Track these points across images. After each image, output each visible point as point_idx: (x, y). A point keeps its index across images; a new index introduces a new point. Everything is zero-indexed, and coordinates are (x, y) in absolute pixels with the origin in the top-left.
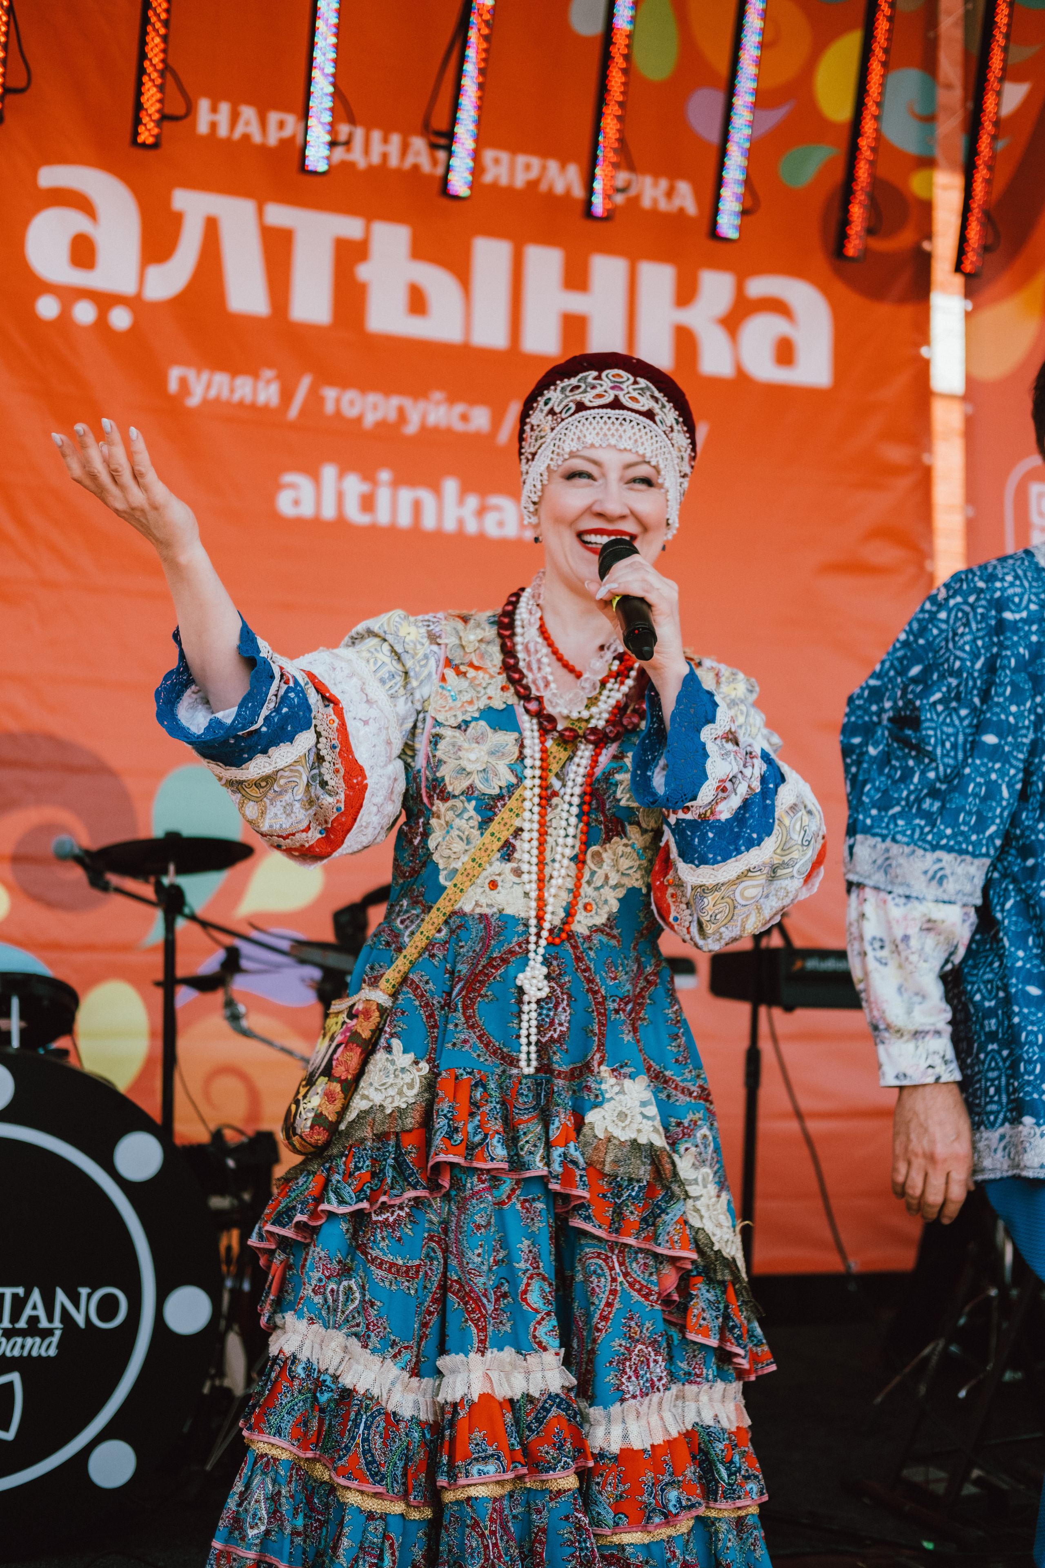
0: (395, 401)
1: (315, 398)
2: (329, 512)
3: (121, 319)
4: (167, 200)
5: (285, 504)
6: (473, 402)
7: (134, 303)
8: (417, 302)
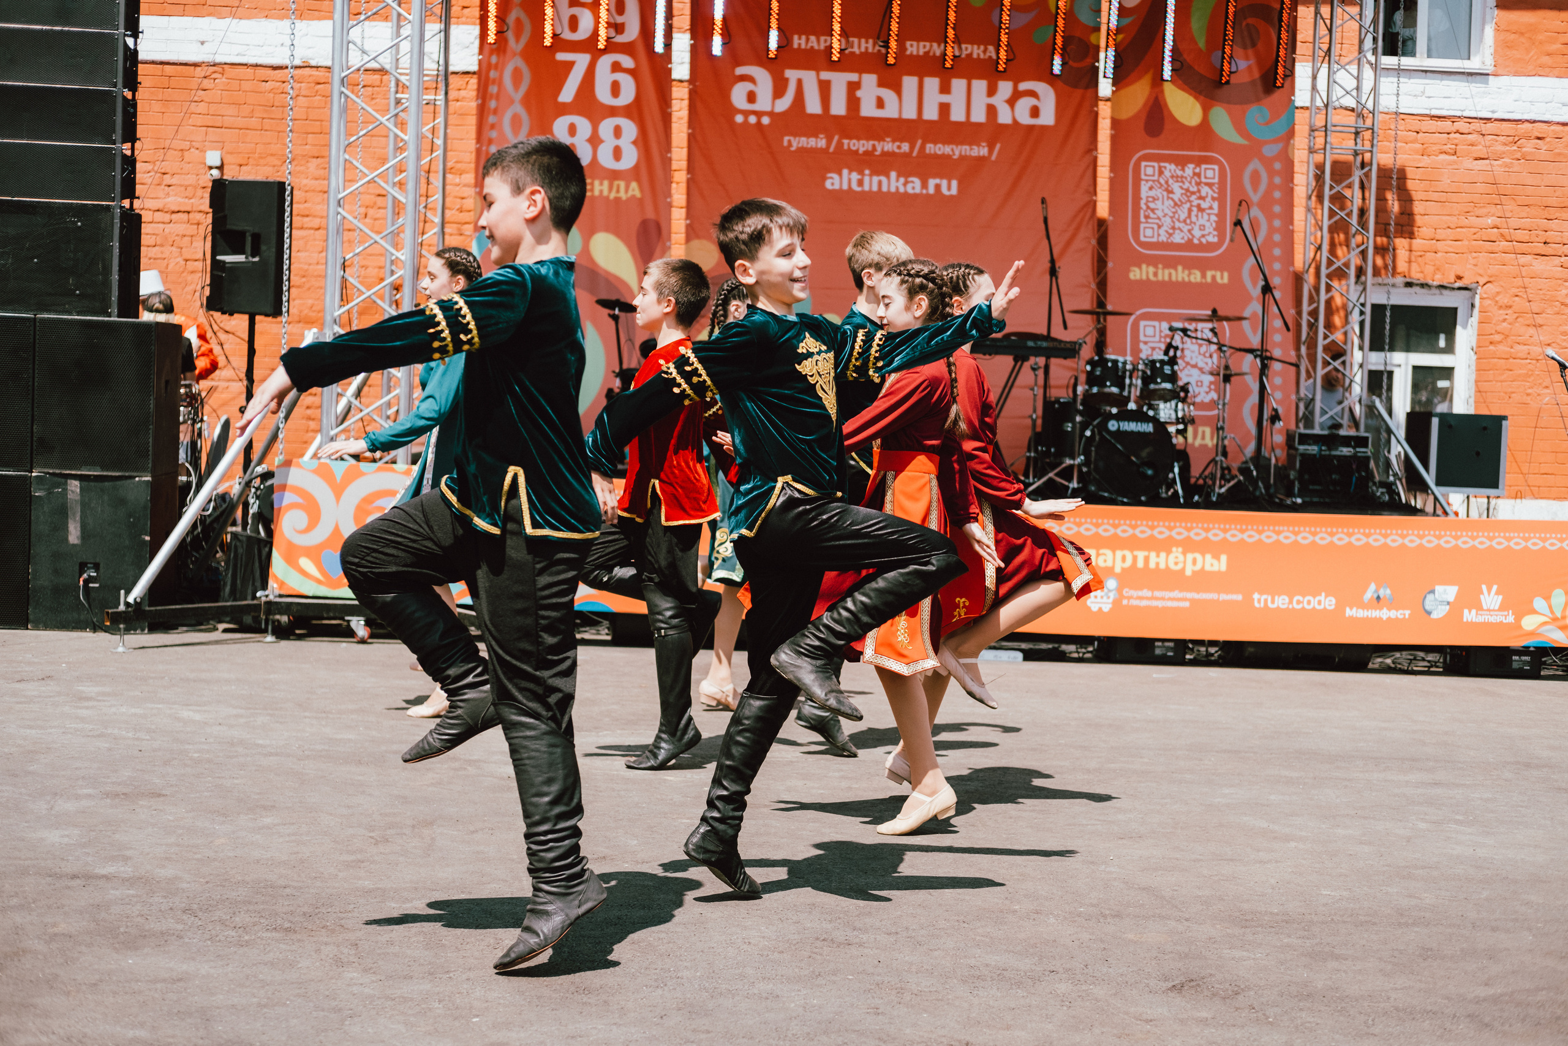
0: (871, 142)
1: (840, 144)
2: (845, 187)
3: (766, 120)
4: (783, 73)
5: (828, 185)
6: (902, 140)
7: (771, 114)
8: (880, 103)
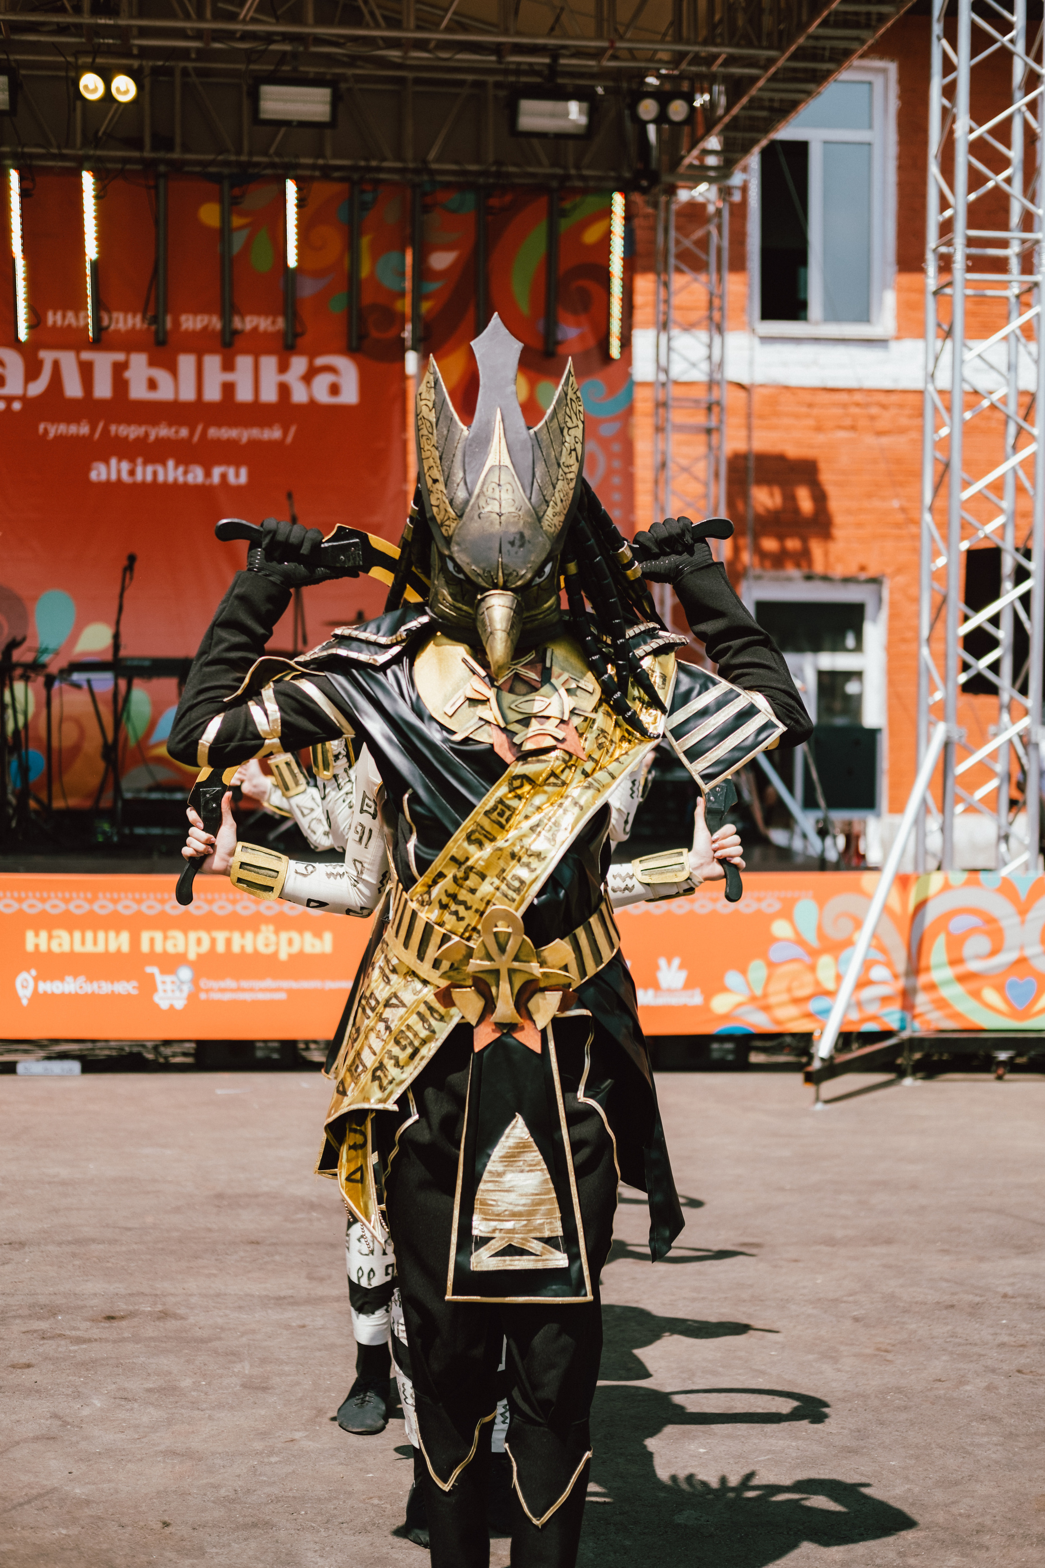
1: (106, 431)
3: (17, 406)
4: (35, 357)
5: (94, 477)
6: (179, 425)
7: (23, 399)
8: (152, 385)
